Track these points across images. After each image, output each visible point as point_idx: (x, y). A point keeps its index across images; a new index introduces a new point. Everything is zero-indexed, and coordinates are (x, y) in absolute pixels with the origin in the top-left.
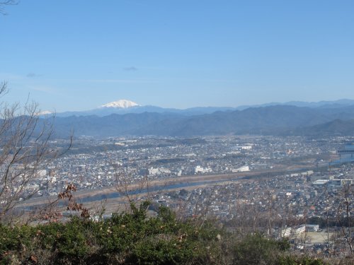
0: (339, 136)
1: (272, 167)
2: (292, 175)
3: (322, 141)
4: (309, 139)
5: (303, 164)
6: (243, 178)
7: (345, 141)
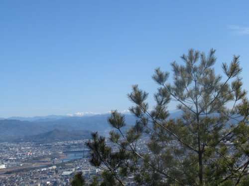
0: (59, 141)
1: (21, 165)
2: (42, 170)
3: (48, 146)
4: (37, 144)
5: (43, 162)
6: (5, 173)
7: (65, 145)
